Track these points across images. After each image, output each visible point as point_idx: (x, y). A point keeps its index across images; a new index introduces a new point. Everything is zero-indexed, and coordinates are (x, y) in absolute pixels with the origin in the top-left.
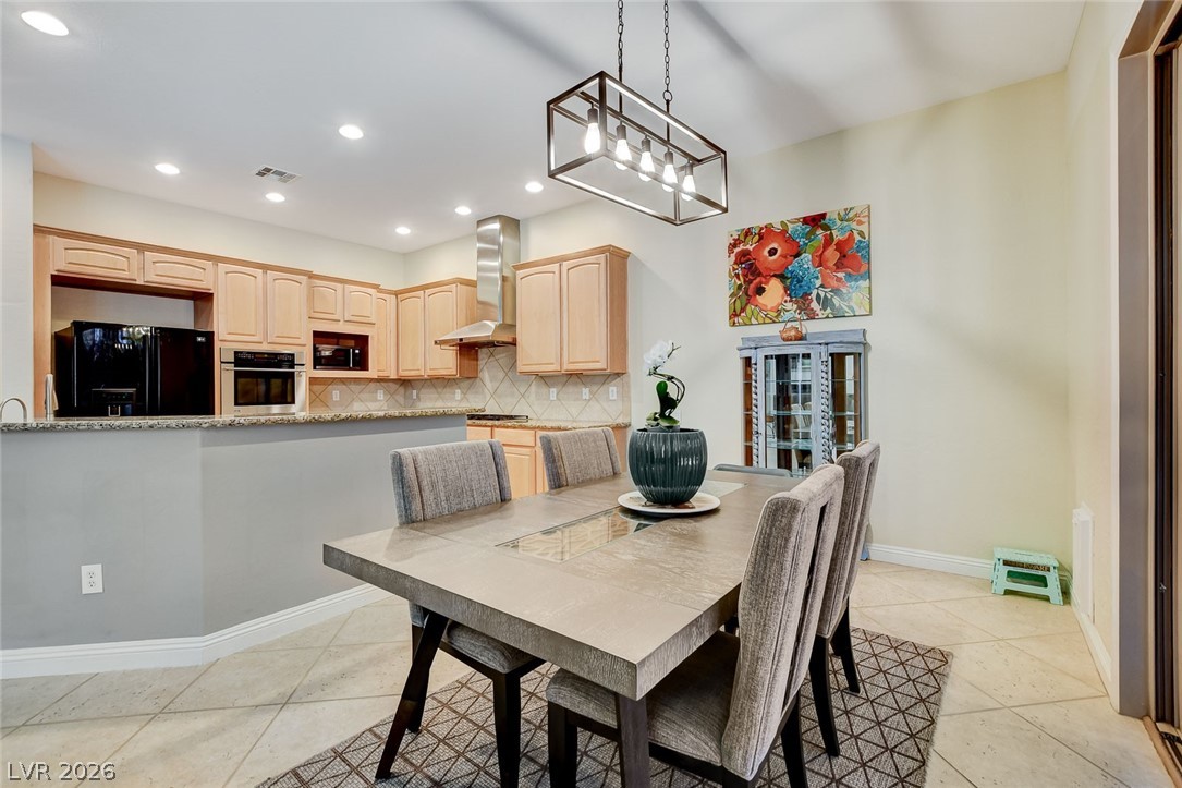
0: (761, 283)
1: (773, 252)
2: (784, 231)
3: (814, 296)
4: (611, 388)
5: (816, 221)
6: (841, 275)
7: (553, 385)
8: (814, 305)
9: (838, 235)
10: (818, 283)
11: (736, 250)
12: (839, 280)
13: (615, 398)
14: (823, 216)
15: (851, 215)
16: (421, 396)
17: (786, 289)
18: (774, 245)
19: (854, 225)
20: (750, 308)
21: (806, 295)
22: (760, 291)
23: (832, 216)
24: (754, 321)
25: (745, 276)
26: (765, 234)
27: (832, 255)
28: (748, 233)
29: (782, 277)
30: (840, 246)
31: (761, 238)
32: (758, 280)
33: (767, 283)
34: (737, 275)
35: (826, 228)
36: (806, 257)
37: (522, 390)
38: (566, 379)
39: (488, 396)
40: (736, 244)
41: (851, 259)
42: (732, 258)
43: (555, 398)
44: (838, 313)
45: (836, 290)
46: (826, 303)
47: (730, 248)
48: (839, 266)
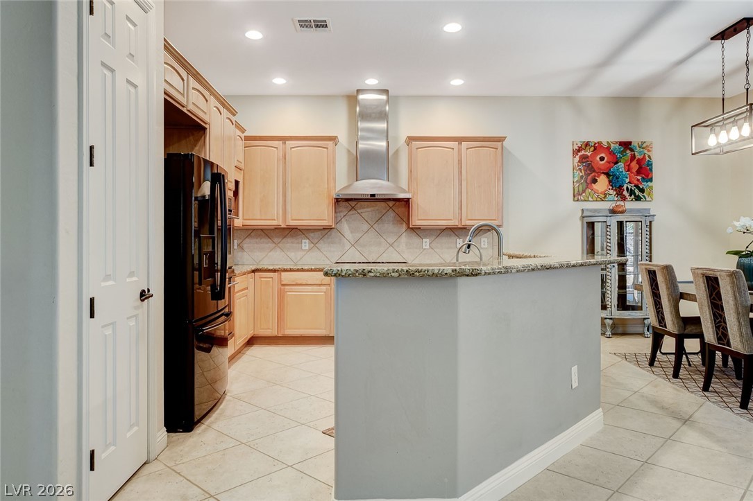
0: (595, 176)
1: (602, 159)
2: (609, 148)
3: (625, 188)
4: (482, 240)
5: (626, 145)
6: (639, 178)
7: (426, 237)
8: (625, 193)
9: (638, 156)
10: (627, 180)
11: (580, 154)
12: (638, 180)
13: (486, 246)
14: (630, 143)
15: (644, 145)
16: (245, 246)
17: (610, 182)
18: (603, 155)
19: (646, 151)
20: (588, 191)
21: (621, 187)
22: (595, 181)
23: (634, 144)
24: (590, 199)
25: (585, 171)
26: (598, 147)
27: (635, 166)
28: (587, 144)
29: (607, 175)
30: (639, 162)
31: (595, 149)
32: (593, 174)
33: (598, 177)
34: (580, 169)
35: (632, 150)
36: (621, 165)
37: (391, 240)
38: (439, 232)
39: (348, 246)
40: (579, 150)
41: (644, 170)
42: (577, 159)
43: (428, 247)
44: (638, 199)
45: (637, 186)
46: (632, 193)
47: (576, 152)
48: (638, 172)
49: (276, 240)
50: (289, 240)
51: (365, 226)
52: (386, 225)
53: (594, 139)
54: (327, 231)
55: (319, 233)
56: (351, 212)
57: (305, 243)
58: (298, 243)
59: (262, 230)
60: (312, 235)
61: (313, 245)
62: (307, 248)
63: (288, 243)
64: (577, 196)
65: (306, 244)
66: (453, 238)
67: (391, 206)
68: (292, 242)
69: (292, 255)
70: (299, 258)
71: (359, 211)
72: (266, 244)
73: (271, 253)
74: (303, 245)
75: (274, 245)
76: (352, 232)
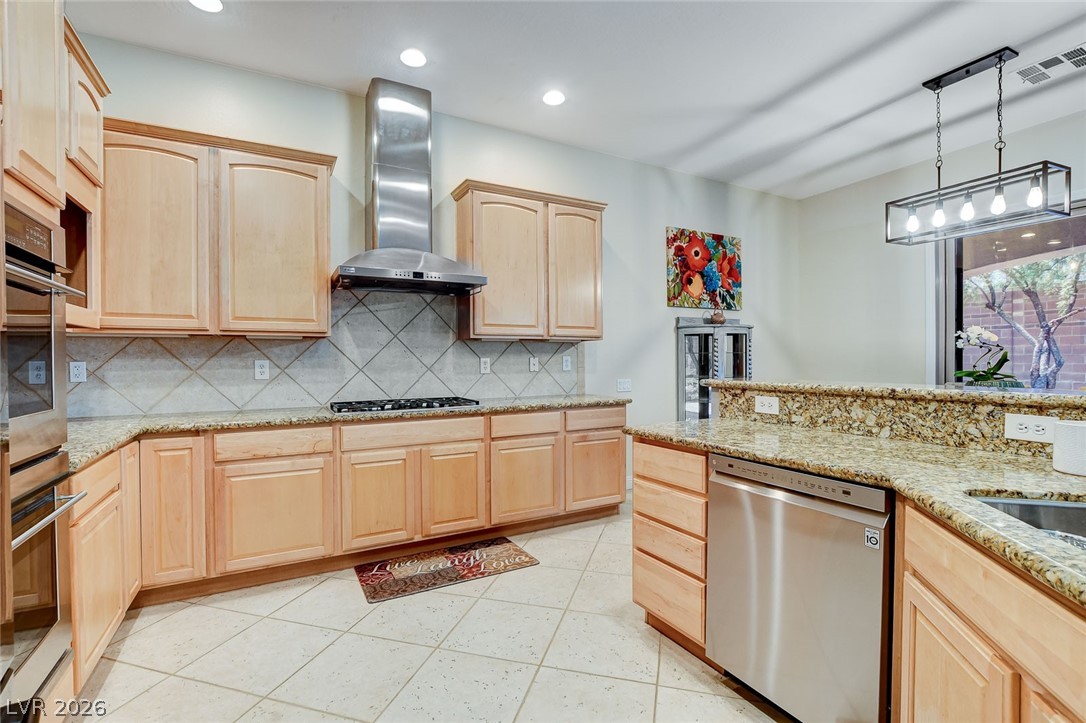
0: (690, 275)
1: (697, 254)
2: (703, 240)
3: (718, 292)
5: (718, 239)
6: (730, 281)
8: (718, 299)
9: (729, 255)
10: (720, 284)
11: (676, 244)
12: (729, 284)
14: (722, 237)
15: (734, 242)
17: (704, 284)
18: (697, 249)
19: (736, 250)
20: (684, 293)
21: (714, 291)
22: (690, 282)
23: (726, 239)
24: (686, 305)
25: (681, 267)
26: (693, 238)
27: (726, 266)
28: (682, 232)
29: (703, 276)
30: (730, 262)
31: (690, 240)
32: (689, 272)
33: (693, 276)
34: (676, 265)
35: (724, 246)
36: (714, 263)
37: (428, 360)
38: (505, 346)
39: (351, 371)
40: (675, 239)
41: (734, 272)
42: (672, 251)
43: (488, 370)
44: (729, 307)
45: (728, 291)
46: (724, 299)
47: (670, 241)
48: (730, 275)
49: (191, 361)
50: (225, 361)
51: (385, 336)
52: (420, 334)
53: (689, 227)
54: (308, 343)
55: (293, 347)
56: (356, 310)
57: (262, 367)
58: (246, 367)
59: (155, 339)
60: (277, 350)
61: (279, 371)
62: (266, 376)
63: (224, 366)
64: (672, 299)
65: (263, 369)
66: (525, 357)
67: (429, 301)
68: (231, 366)
69: (232, 392)
70: (247, 399)
71: (371, 308)
72: (166, 369)
73: (180, 390)
74: (258, 370)
75: (187, 372)
76: (358, 346)
